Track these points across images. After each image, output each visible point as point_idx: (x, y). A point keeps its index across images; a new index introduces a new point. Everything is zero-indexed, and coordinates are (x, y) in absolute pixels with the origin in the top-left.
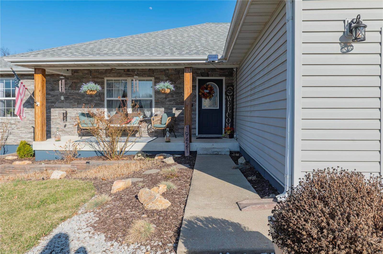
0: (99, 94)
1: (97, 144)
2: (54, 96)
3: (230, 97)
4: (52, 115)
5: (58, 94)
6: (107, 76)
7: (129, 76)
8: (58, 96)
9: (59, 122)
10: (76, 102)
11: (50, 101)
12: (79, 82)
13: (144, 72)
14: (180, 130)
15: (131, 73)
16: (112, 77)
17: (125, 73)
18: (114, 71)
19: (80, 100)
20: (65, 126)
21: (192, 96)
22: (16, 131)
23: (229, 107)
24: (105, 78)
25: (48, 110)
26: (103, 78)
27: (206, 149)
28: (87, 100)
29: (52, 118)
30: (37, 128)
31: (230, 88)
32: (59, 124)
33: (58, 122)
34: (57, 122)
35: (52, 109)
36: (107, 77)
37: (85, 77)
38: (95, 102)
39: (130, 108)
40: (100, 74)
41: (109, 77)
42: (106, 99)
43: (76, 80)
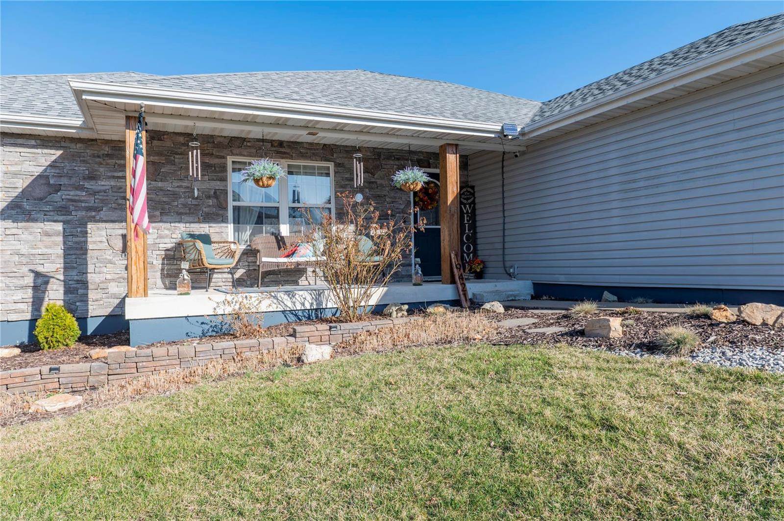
0: (215, 193)
1: (289, 296)
2: (95, 193)
3: (468, 206)
4: (89, 239)
5: (107, 187)
6: (234, 152)
7: (284, 156)
8: (105, 194)
9: (111, 258)
10: (159, 209)
11: (83, 205)
12: (163, 163)
13: (315, 149)
15: (288, 151)
16: (244, 156)
17: (274, 149)
18: (248, 144)
19: (168, 204)
23: (467, 225)
24: (228, 157)
25: (79, 227)
26: (224, 157)
28: (185, 205)
29: (90, 246)
30: (136, 263)
31: (467, 191)
32: (111, 262)
33: (108, 257)
34: (106, 259)
35: (89, 226)
36: (233, 154)
37: (179, 151)
38: (204, 209)
39: (286, 224)
40: (218, 148)
41: (237, 155)
42: (231, 204)
43: (156, 158)
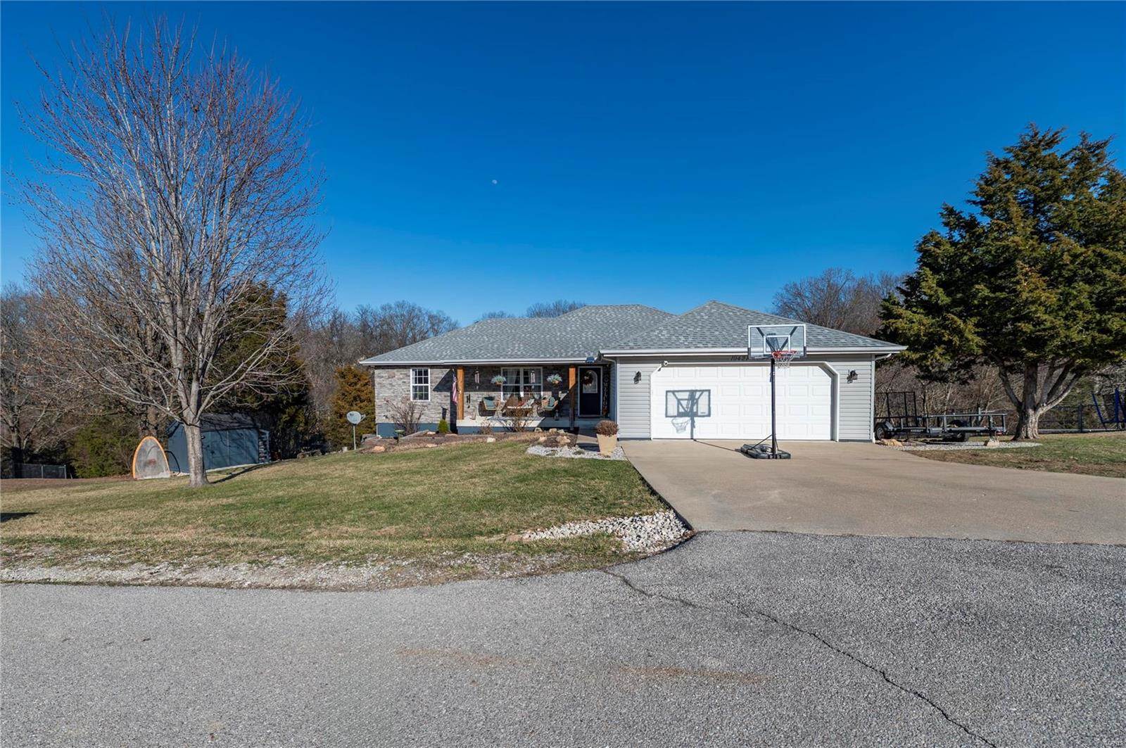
0: (502, 383)
14: (564, 411)
19: (488, 387)
20: (469, 407)
21: (575, 385)
22: (427, 412)
23: (605, 391)
27: (586, 426)
38: (496, 388)
39: (523, 392)
